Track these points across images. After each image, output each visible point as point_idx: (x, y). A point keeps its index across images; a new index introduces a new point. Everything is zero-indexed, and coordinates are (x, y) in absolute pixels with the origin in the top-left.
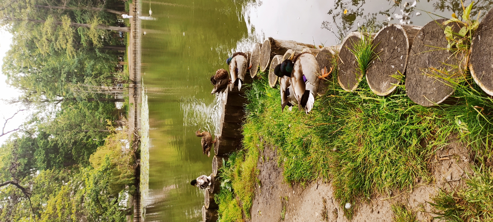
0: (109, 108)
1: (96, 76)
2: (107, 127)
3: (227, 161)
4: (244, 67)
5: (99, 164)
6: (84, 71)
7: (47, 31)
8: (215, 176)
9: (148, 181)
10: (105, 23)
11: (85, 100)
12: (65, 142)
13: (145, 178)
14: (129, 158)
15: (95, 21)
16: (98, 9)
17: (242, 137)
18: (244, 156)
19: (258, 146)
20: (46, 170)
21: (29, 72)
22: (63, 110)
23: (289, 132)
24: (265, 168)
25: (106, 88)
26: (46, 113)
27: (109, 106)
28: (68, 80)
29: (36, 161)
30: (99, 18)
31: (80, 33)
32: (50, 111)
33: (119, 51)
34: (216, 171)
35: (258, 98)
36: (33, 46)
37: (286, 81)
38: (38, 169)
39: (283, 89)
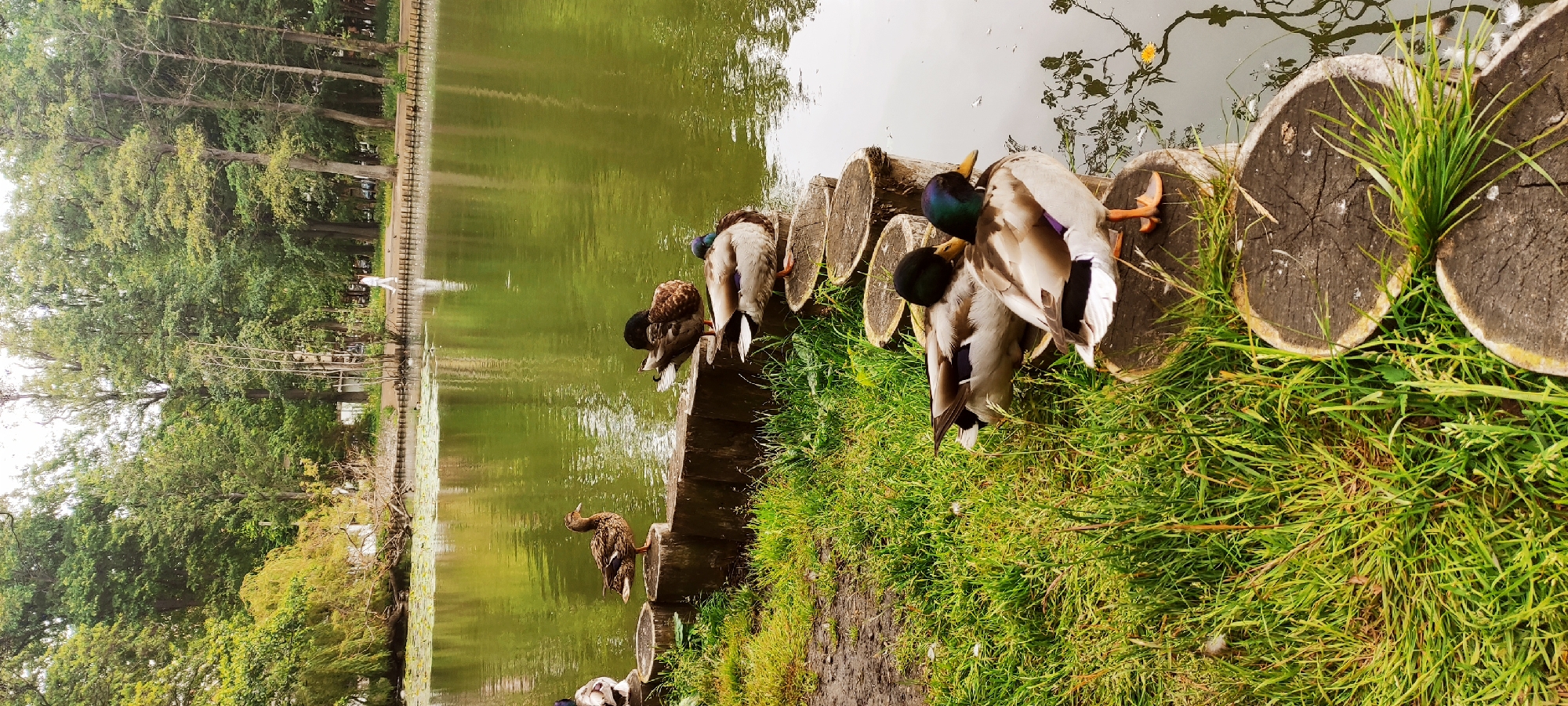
0: (315, 423)
1: (277, 320)
2: (302, 484)
3: (691, 626)
4: (765, 267)
5: (272, 607)
6: (238, 303)
7: (125, 174)
8: (646, 680)
9: (429, 665)
10: (316, 152)
11: (238, 394)
12: (164, 532)
13: (419, 657)
14: (369, 587)
15: (284, 144)
16: (295, 107)
17: (751, 536)
18: (757, 613)
19: (812, 576)
20: (92, 625)
21: (61, 303)
22: (164, 427)
23: (955, 535)
24: (842, 668)
25: (311, 358)
26: (108, 436)
27: (318, 414)
28: (187, 327)
29: (62, 594)
30: (297, 136)
31: (236, 183)
32: (123, 428)
33: (359, 242)
34: (648, 662)
35: (814, 392)
36: (79, 221)
37: (952, 316)
38: (71, 621)
39: (939, 351)
